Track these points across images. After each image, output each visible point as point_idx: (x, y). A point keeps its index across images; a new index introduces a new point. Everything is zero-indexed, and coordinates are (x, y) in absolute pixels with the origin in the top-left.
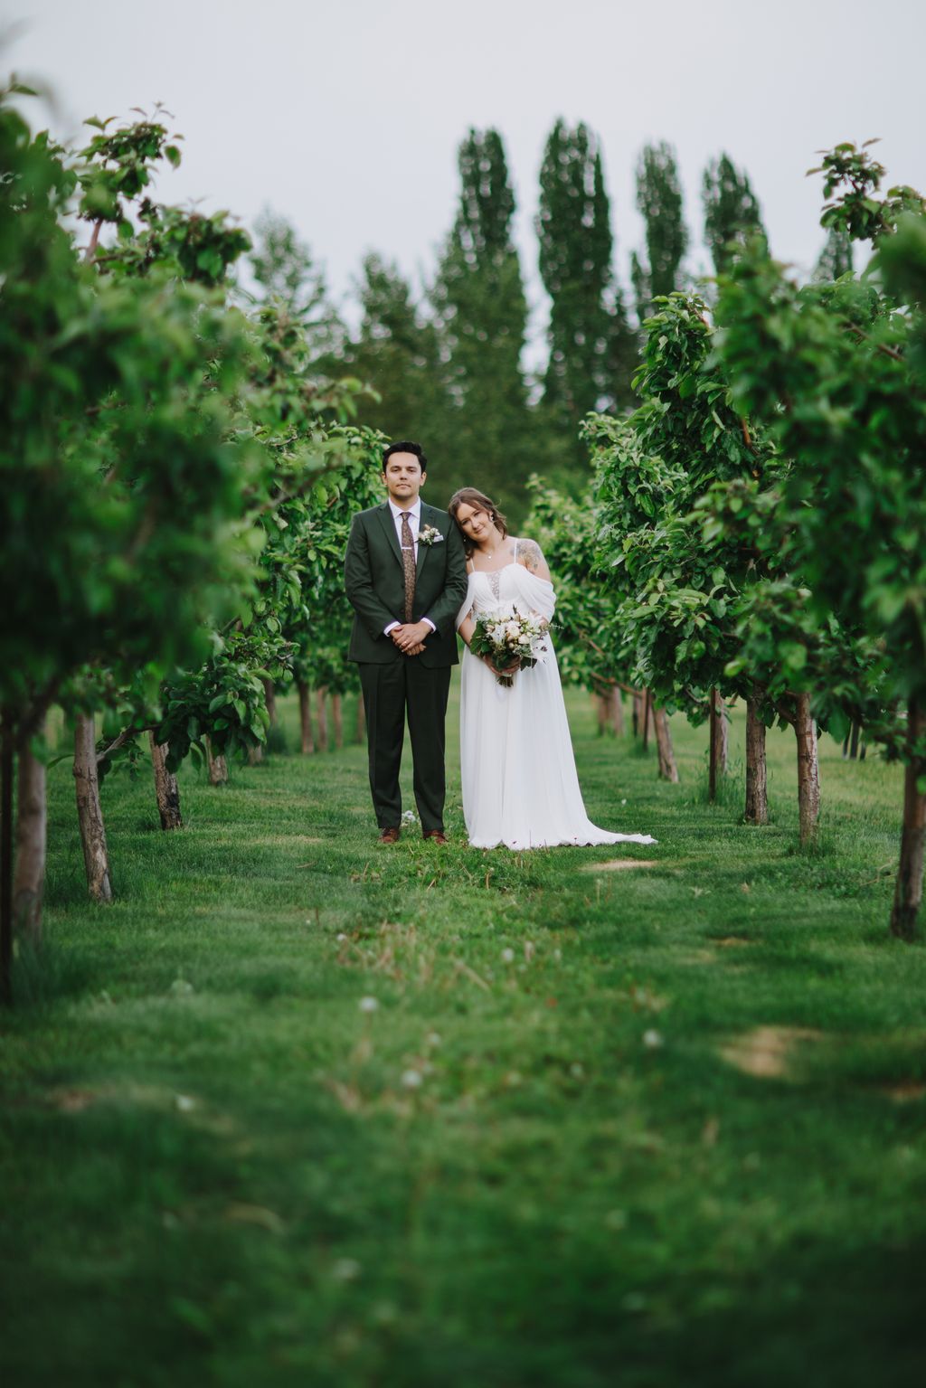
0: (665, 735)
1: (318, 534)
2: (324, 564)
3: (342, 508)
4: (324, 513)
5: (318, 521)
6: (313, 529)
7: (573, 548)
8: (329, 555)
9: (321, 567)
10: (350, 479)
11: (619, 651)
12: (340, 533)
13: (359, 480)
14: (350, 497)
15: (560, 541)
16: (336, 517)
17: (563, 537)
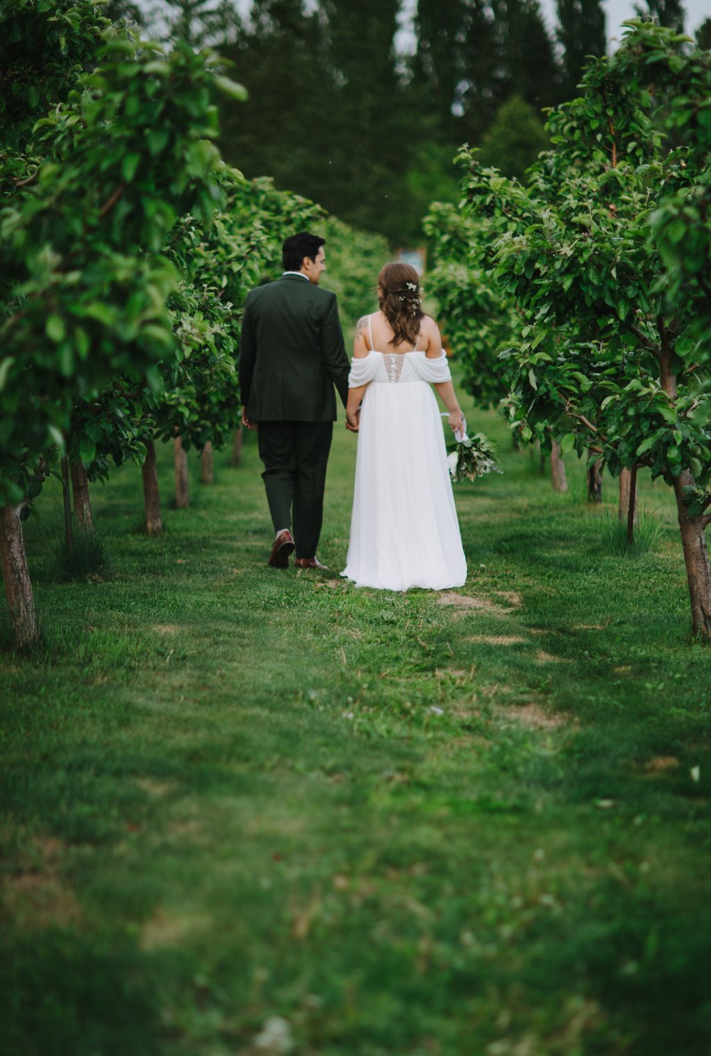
0: (702, 566)
1: (74, 277)
2: (84, 346)
3: (130, 217)
4: (89, 229)
5: (77, 246)
6: (64, 268)
7: (558, 265)
8: (93, 326)
9: (76, 356)
10: (146, 153)
11: (638, 443)
12: (121, 275)
13: (167, 154)
14: (148, 194)
15: (532, 252)
16: (117, 236)
17: (540, 247)
